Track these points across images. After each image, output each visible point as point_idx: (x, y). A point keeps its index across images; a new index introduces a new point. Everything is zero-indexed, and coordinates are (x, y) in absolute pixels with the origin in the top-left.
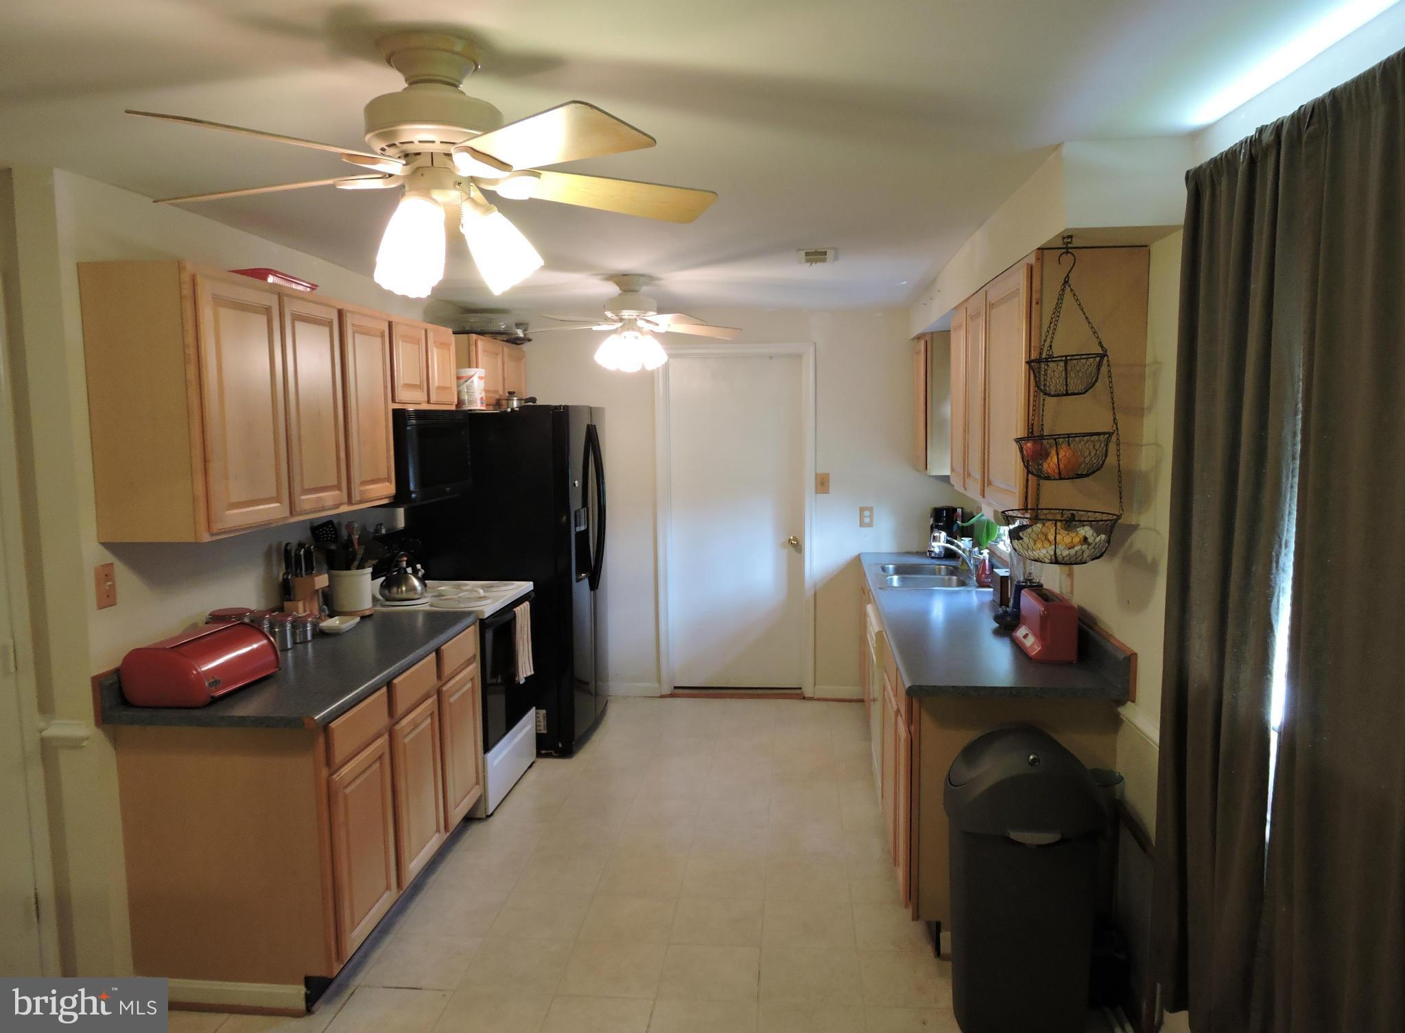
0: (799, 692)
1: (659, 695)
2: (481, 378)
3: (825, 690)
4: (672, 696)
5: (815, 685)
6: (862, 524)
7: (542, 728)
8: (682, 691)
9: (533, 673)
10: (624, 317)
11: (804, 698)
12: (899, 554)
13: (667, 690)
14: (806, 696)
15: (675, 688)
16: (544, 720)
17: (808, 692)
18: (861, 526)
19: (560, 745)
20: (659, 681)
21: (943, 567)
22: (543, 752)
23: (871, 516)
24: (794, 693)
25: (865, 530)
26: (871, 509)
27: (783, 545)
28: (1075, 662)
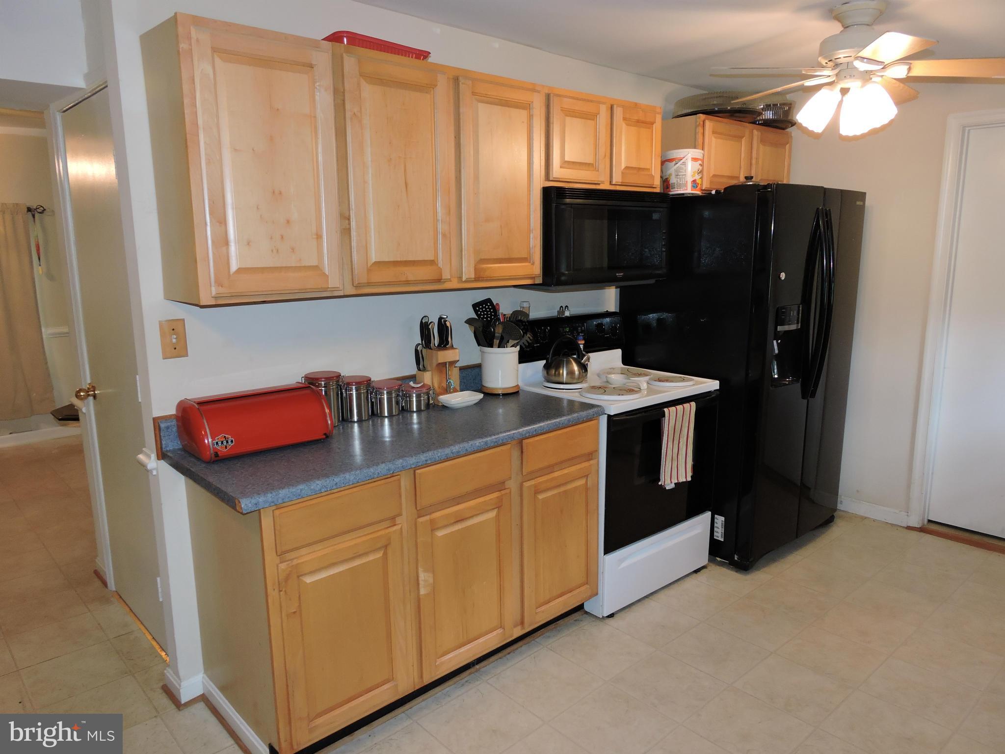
1: (904, 525)
2: (695, 160)
7: (720, 534)
8: (936, 528)
9: (689, 479)
13: (916, 522)
15: (929, 521)
16: (723, 527)
19: (737, 558)
20: (905, 511)
22: (718, 559)
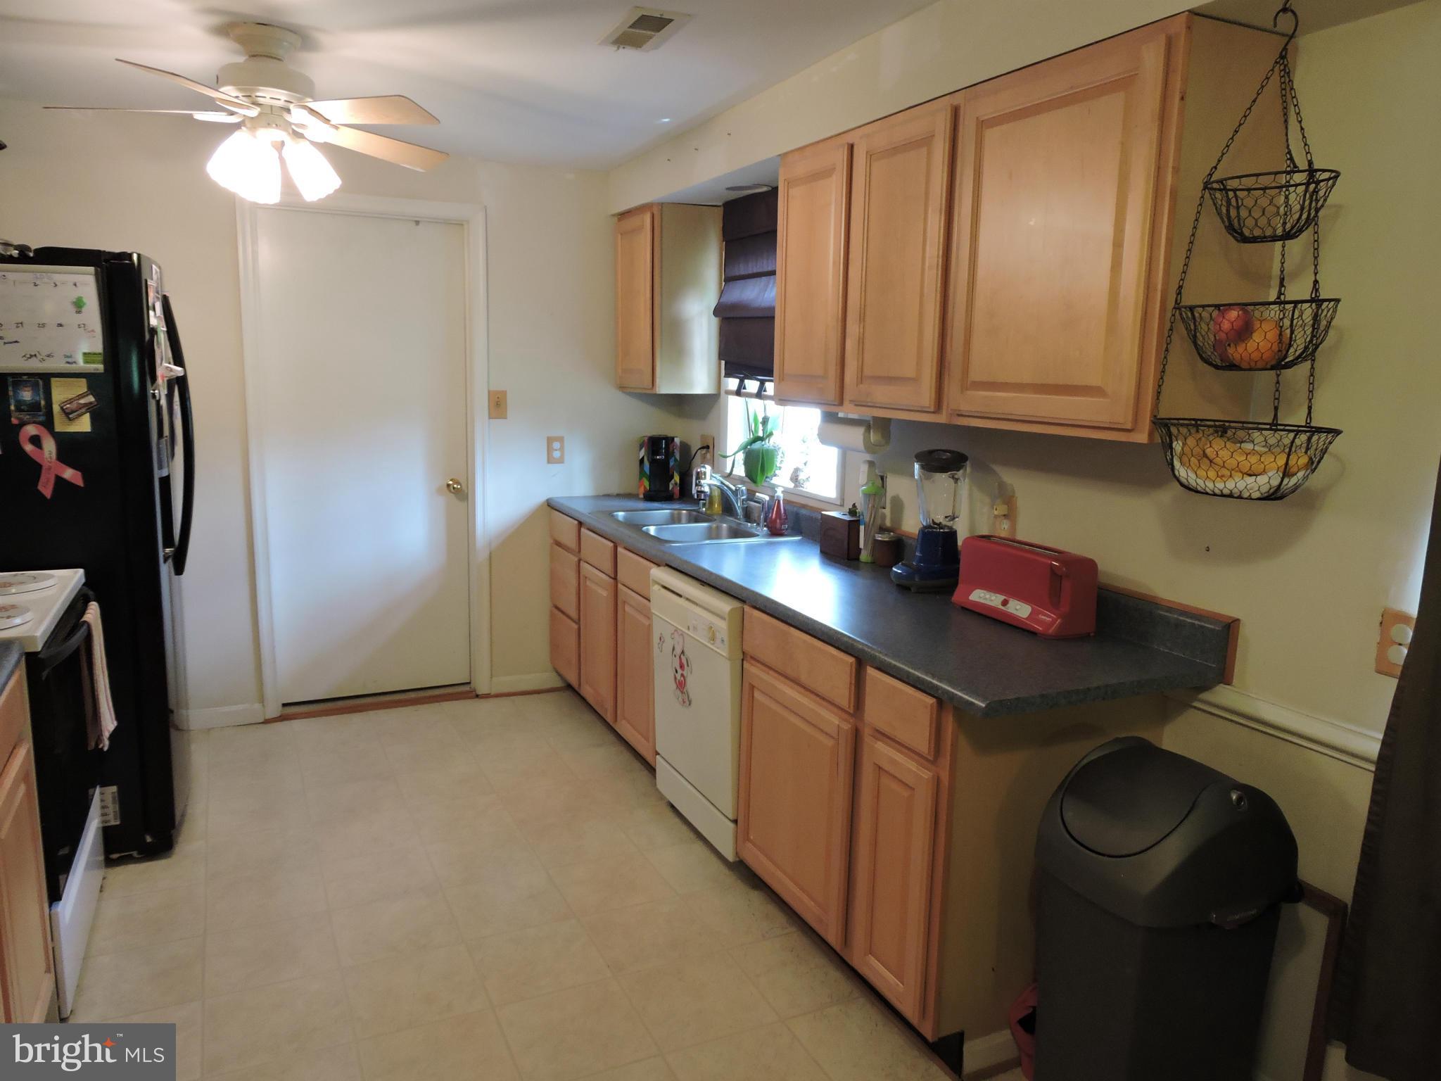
0: (466, 688)
1: (262, 720)
3: (505, 682)
4: (282, 718)
5: (491, 678)
6: (550, 460)
7: (111, 817)
8: (294, 710)
10: (261, 100)
11: (477, 696)
12: (597, 497)
13: (273, 710)
14: (480, 693)
15: (284, 705)
16: (114, 802)
17: (482, 686)
18: (549, 462)
19: (149, 839)
20: (262, 700)
21: (684, 512)
22: (115, 856)
23: (562, 449)
24: (462, 692)
25: (555, 468)
26: (561, 440)
27: (439, 491)
28: (1092, 634)
